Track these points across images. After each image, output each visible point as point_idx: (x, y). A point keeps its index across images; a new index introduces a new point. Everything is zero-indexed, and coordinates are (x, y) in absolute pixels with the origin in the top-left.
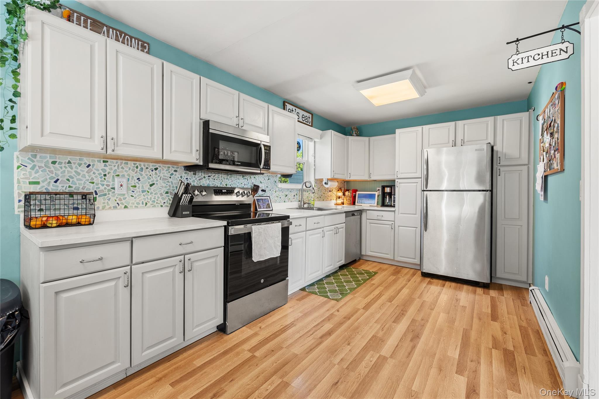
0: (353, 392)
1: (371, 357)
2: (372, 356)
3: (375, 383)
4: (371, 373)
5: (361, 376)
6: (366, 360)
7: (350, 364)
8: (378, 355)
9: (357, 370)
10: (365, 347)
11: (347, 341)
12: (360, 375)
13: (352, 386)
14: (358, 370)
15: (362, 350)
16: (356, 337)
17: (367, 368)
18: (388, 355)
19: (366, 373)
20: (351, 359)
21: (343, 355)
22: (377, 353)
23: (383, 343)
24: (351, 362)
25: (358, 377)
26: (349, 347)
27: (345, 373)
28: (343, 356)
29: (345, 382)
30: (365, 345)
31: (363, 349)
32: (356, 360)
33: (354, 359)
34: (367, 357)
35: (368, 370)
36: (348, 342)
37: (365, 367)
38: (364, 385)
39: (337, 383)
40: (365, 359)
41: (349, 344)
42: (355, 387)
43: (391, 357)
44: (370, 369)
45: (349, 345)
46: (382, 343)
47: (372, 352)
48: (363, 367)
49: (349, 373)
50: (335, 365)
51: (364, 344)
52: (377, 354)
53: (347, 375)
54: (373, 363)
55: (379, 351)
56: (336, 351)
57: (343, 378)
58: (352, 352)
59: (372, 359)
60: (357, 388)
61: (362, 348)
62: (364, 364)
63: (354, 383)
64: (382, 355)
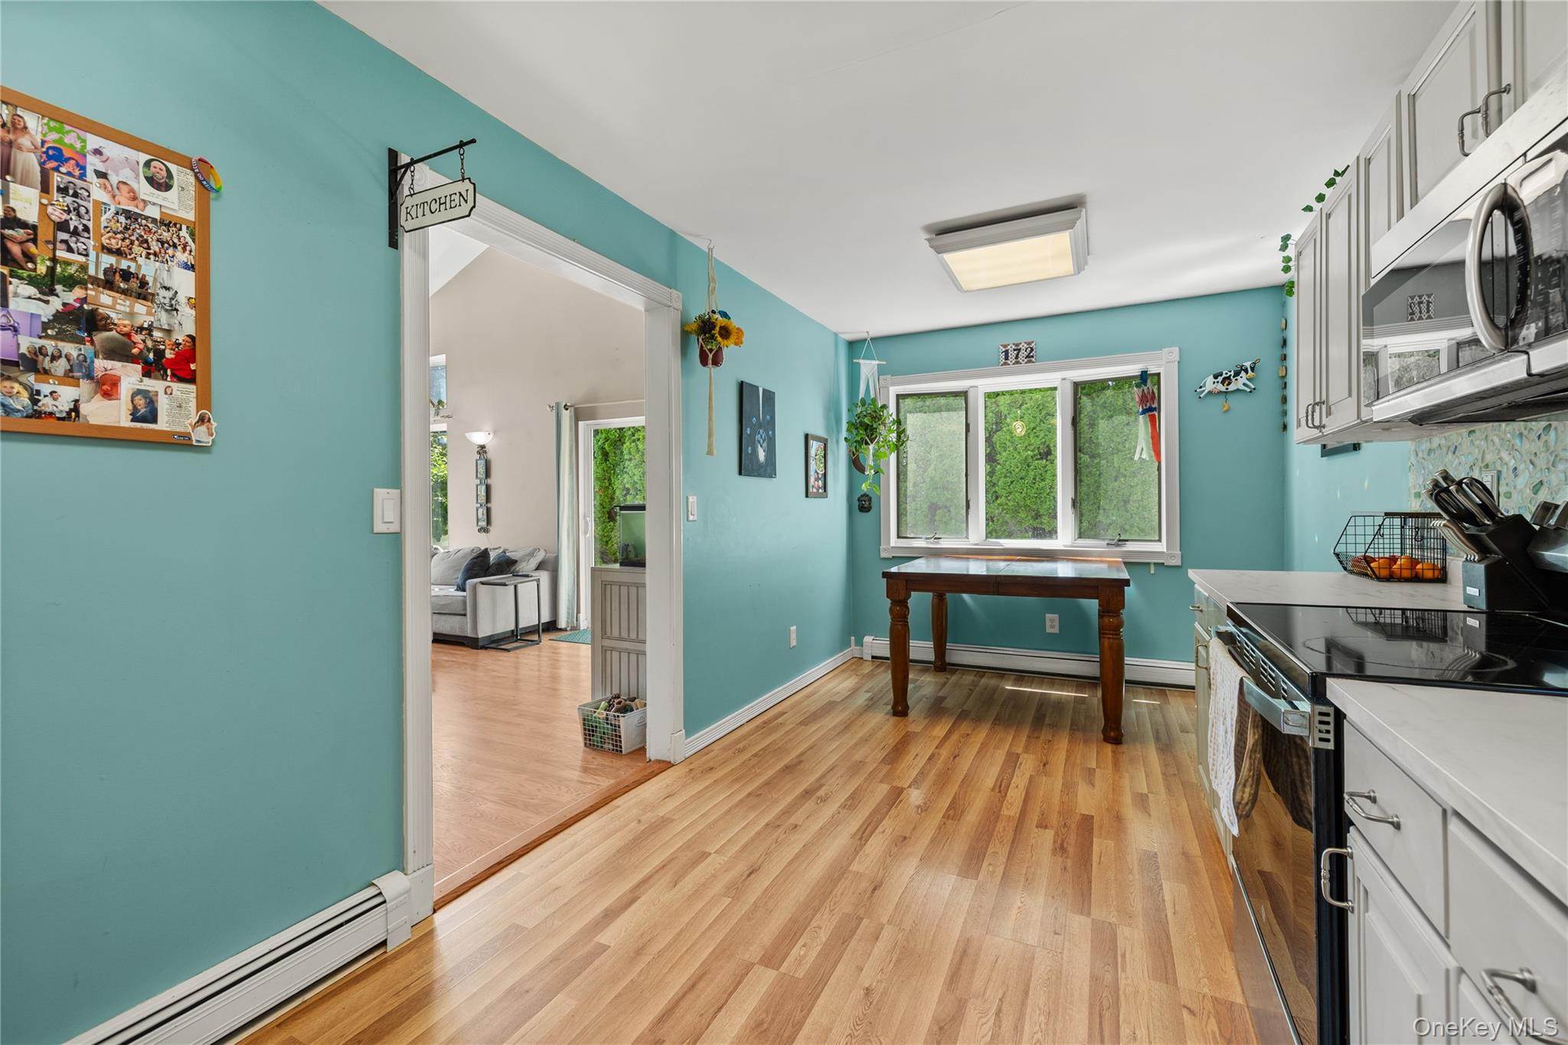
0: (843, 880)
1: (805, 956)
2: (800, 961)
3: (801, 899)
4: (808, 916)
5: (827, 909)
6: (817, 945)
7: (856, 931)
8: (783, 969)
9: (838, 918)
10: (820, 988)
11: (875, 1003)
12: (832, 908)
13: (846, 888)
14: (836, 919)
15: (828, 976)
16: (848, 1031)
17: (815, 927)
18: (759, 969)
19: (818, 916)
20: (853, 943)
21: (876, 951)
22: (785, 974)
23: (760, 1015)
24: (853, 935)
25: (834, 904)
26: (867, 979)
27: (864, 908)
28: (876, 949)
29: (859, 892)
30: (818, 997)
31: (824, 981)
32: (843, 943)
33: (848, 946)
34: (813, 954)
35: (814, 923)
36: (871, 1003)
37: (820, 928)
38: (824, 893)
39: (874, 889)
40: (819, 948)
41: (868, 991)
42: (840, 887)
43: (749, 967)
44: (809, 924)
45: (867, 989)
46: (764, 1016)
47: (800, 974)
48: (823, 929)
49: (855, 910)
50: (889, 922)
51: (821, 1001)
52: (786, 972)
53: (857, 905)
54: (801, 942)
55: (777, 985)
56: (899, 960)
57: (865, 900)
58: (854, 966)
59: (802, 953)
60: (835, 886)
61: (826, 984)
62: (823, 937)
63: (842, 894)
64: (773, 968)
